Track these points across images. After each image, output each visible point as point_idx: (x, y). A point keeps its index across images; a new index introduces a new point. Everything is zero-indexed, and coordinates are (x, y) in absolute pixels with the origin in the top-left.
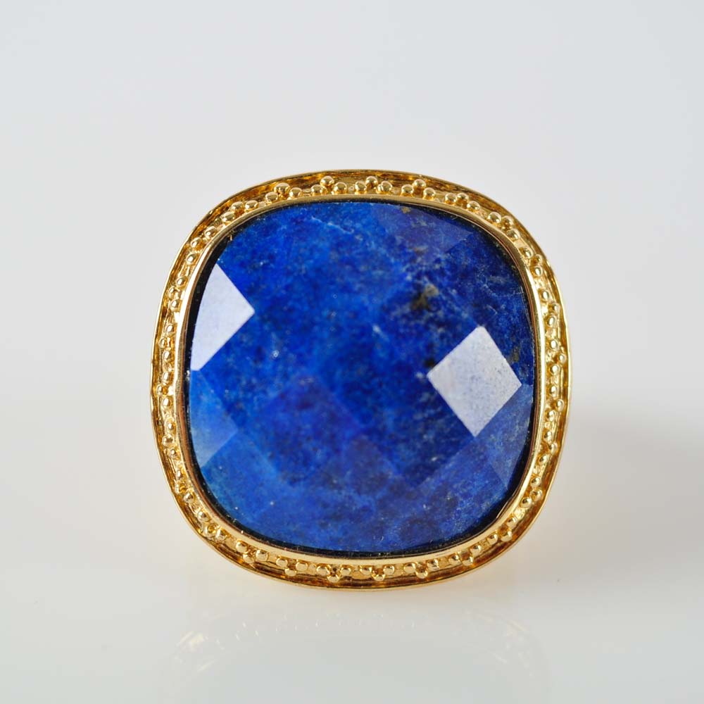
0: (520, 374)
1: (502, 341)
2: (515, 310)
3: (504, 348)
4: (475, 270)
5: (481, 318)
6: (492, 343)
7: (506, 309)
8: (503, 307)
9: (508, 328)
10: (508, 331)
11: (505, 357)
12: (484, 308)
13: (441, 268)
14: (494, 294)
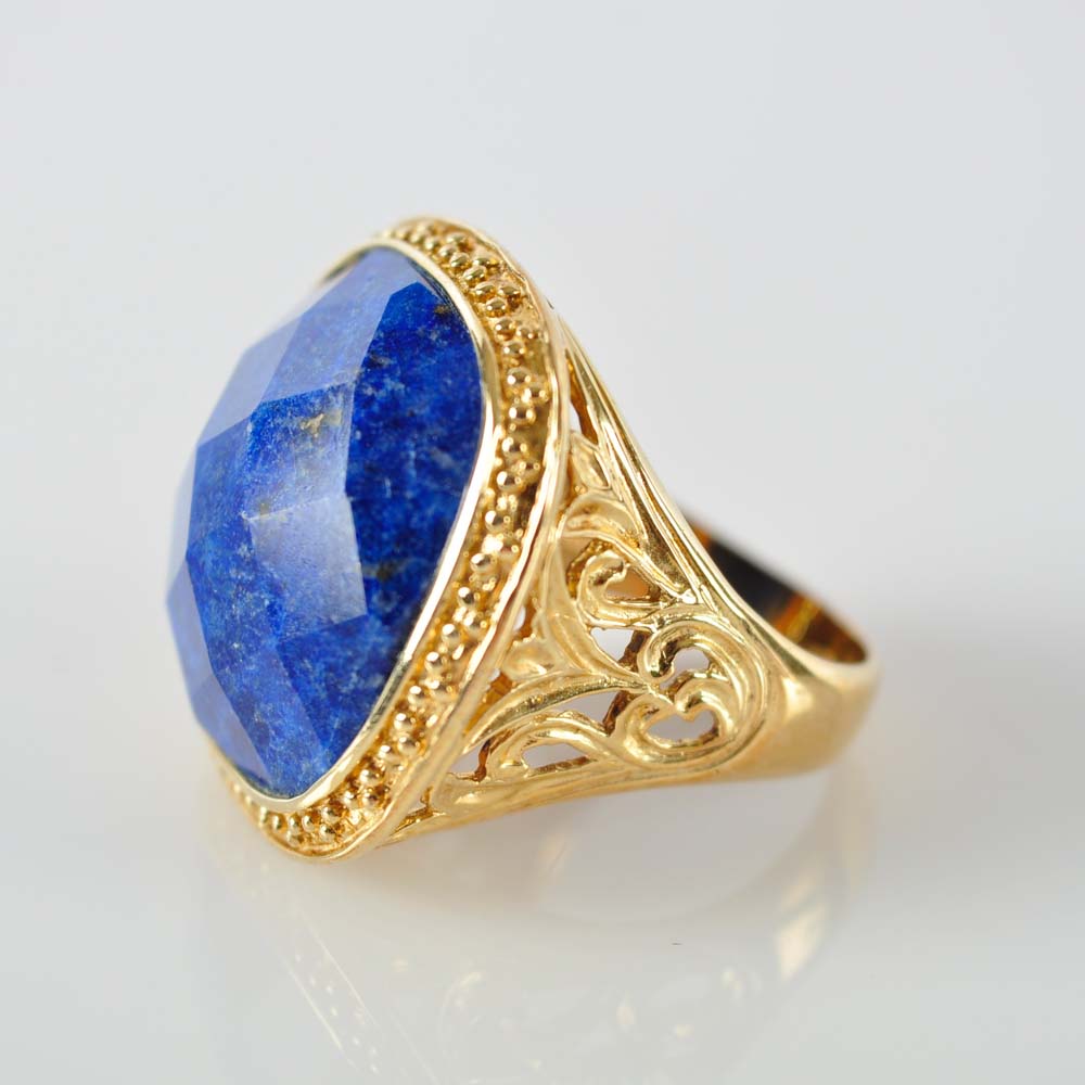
0: (375, 598)
1: (372, 537)
2: (430, 512)
3: (370, 548)
4: (421, 427)
5: (359, 488)
6: (350, 530)
7: (414, 501)
8: (409, 494)
9: (397, 526)
10: (394, 532)
11: (361, 561)
12: (378, 478)
13: (373, 395)
14: (413, 473)
